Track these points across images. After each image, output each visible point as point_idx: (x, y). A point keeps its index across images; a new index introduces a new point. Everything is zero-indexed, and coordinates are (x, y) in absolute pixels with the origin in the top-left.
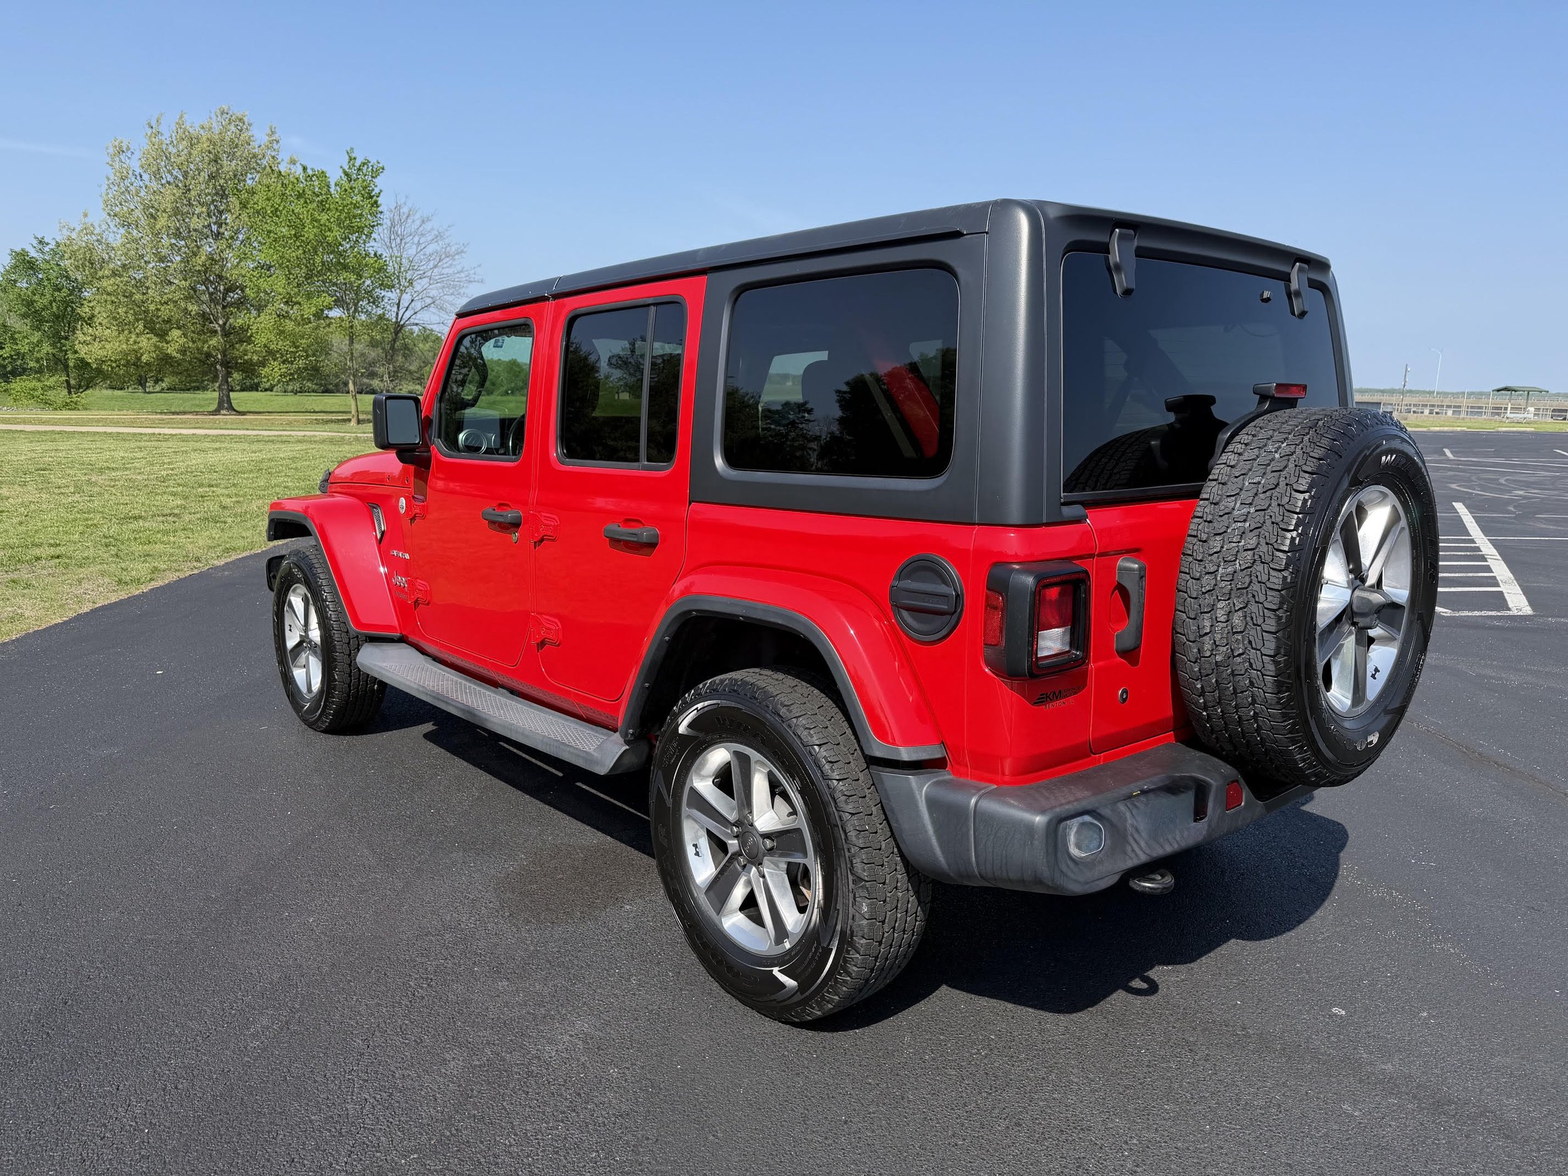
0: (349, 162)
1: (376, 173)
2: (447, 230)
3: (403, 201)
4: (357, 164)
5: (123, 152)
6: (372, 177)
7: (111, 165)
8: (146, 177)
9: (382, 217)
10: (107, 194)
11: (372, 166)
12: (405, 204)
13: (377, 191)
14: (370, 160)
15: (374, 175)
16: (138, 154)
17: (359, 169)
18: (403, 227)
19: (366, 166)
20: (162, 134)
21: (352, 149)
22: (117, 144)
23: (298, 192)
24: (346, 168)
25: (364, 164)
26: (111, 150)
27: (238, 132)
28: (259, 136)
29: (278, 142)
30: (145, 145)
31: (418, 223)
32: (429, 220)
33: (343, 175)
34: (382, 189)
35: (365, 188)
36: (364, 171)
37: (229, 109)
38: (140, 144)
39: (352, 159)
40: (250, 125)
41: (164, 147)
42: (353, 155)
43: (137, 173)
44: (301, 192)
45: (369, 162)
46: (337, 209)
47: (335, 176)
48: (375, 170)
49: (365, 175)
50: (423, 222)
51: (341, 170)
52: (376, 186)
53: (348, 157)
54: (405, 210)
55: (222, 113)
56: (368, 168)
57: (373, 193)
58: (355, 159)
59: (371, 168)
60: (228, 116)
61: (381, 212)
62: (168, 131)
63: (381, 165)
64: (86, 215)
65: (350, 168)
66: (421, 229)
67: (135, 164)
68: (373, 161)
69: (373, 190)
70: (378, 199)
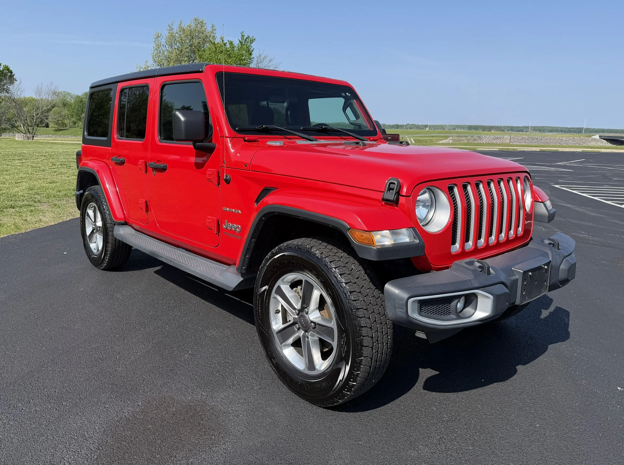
0: (242, 37)
1: (252, 41)
2: (279, 65)
3: (262, 53)
4: (245, 38)
5: (159, 37)
6: (250, 43)
7: (155, 42)
8: (167, 46)
9: (253, 60)
10: (154, 53)
11: (251, 39)
12: (262, 54)
13: (252, 49)
14: (250, 36)
15: (251, 42)
16: (165, 38)
17: (246, 40)
18: (261, 64)
19: (248, 39)
20: (173, 29)
21: (243, 32)
22: (157, 34)
23: (221, 50)
24: (240, 39)
25: (247, 38)
26: (155, 37)
27: (201, 27)
28: (208, 28)
29: (215, 30)
30: (167, 35)
31: (268, 62)
32: (272, 60)
33: (239, 43)
34: (254, 48)
35: (247, 47)
36: (247, 41)
37: (198, 18)
38: (165, 34)
39: (243, 36)
40: (205, 24)
41: (174, 34)
42: (243, 34)
43: (164, 45)
44: (222, 50)
45: (249, 37)
46: (235, 57)
47: (236, 43)
48: (251, 40)
49: (248, 42)
50: (270, 62)
51: (238, 41)
52: (252, 47)
53: (241, 35)
54: (262, 57)
55: (196, 20)
56: (249, 39)
57: (250, 50)
58: (244, 36)
59: (250, 39)
60: (198, 21)
61: (253, 58)
62: (176, 29)
63: (254, 38)
64: (146, 62)
65: (242, 40)
66: (269, 65)
67: (163, 41)
68: (251, 36)
69: (251, 48)
70: (252, 52)
